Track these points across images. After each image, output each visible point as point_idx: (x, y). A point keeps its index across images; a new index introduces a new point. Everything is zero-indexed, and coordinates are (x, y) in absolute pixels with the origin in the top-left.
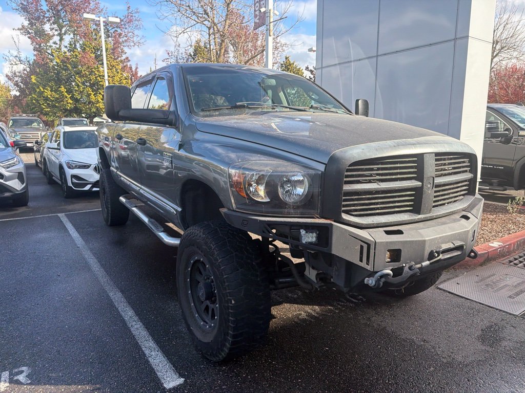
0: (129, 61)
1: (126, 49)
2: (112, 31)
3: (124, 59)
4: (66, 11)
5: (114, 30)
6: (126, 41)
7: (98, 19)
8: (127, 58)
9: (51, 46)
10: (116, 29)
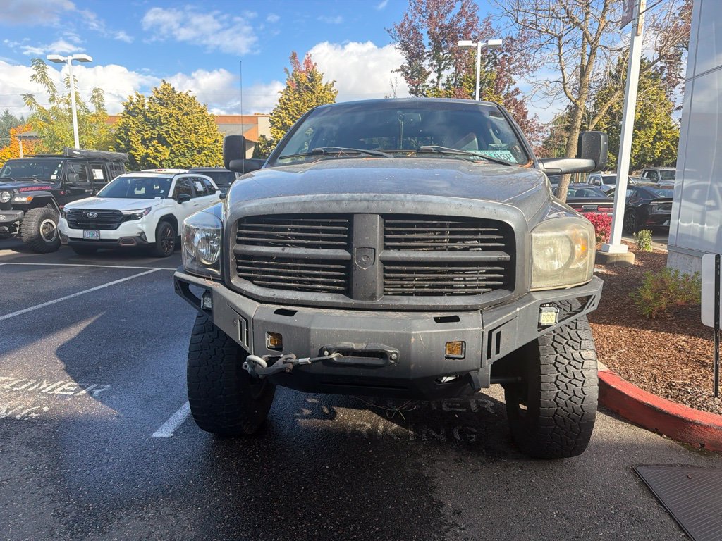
0: (518, 93)
1: (515, 78)
2: (500, 57)
3: (513, 92)
4: (446, 41)
5: (502, 55)
6: (518, 67)
7: (475, 45)
8: (517, 90)
9: (427, 86)
10: (505, 53)
